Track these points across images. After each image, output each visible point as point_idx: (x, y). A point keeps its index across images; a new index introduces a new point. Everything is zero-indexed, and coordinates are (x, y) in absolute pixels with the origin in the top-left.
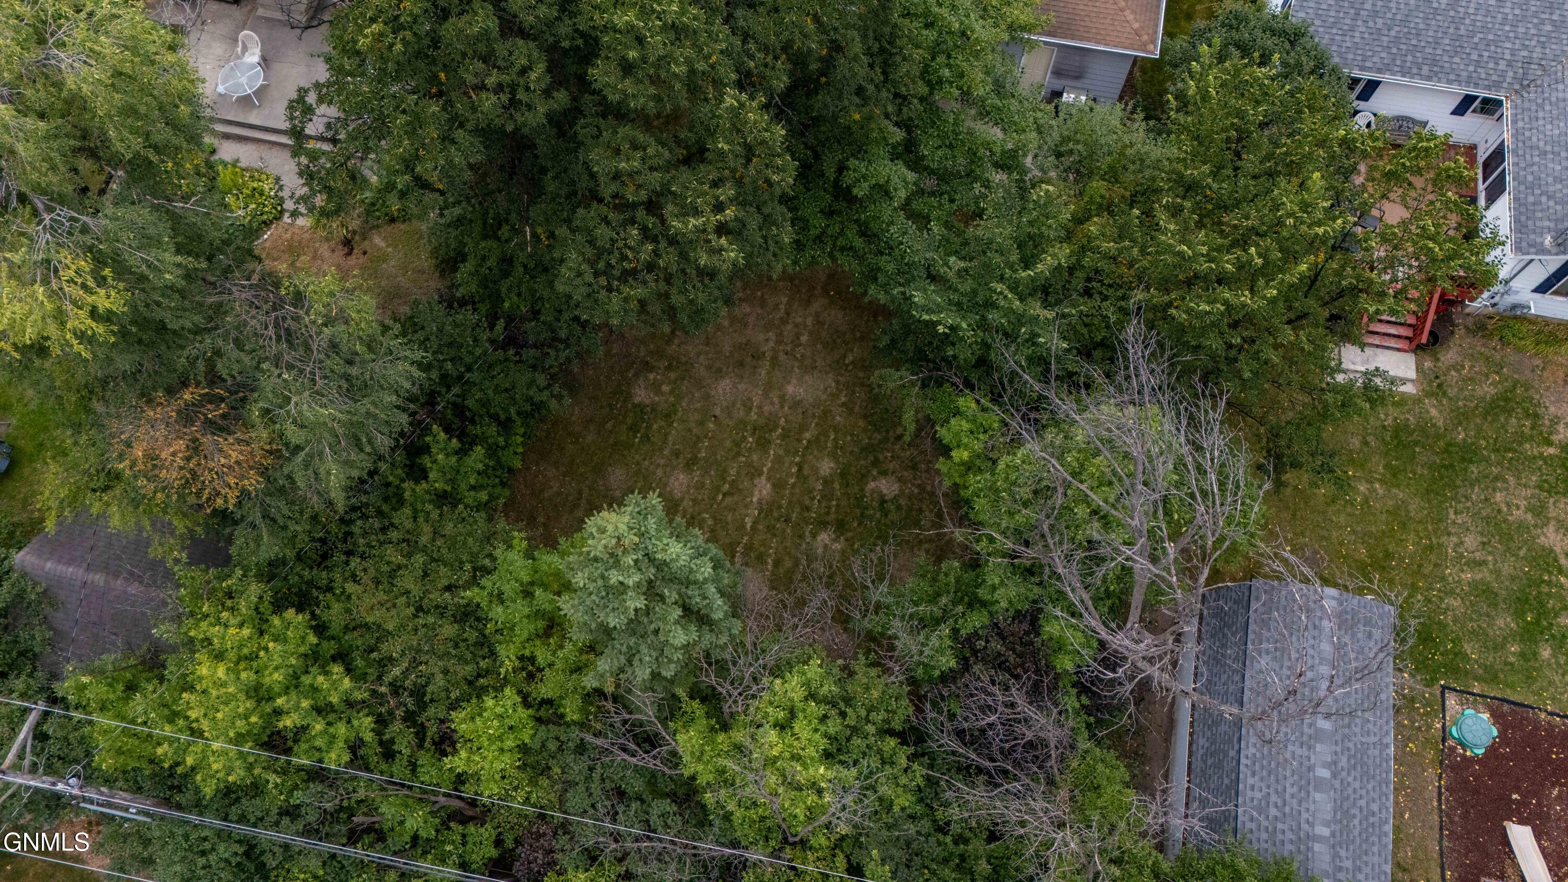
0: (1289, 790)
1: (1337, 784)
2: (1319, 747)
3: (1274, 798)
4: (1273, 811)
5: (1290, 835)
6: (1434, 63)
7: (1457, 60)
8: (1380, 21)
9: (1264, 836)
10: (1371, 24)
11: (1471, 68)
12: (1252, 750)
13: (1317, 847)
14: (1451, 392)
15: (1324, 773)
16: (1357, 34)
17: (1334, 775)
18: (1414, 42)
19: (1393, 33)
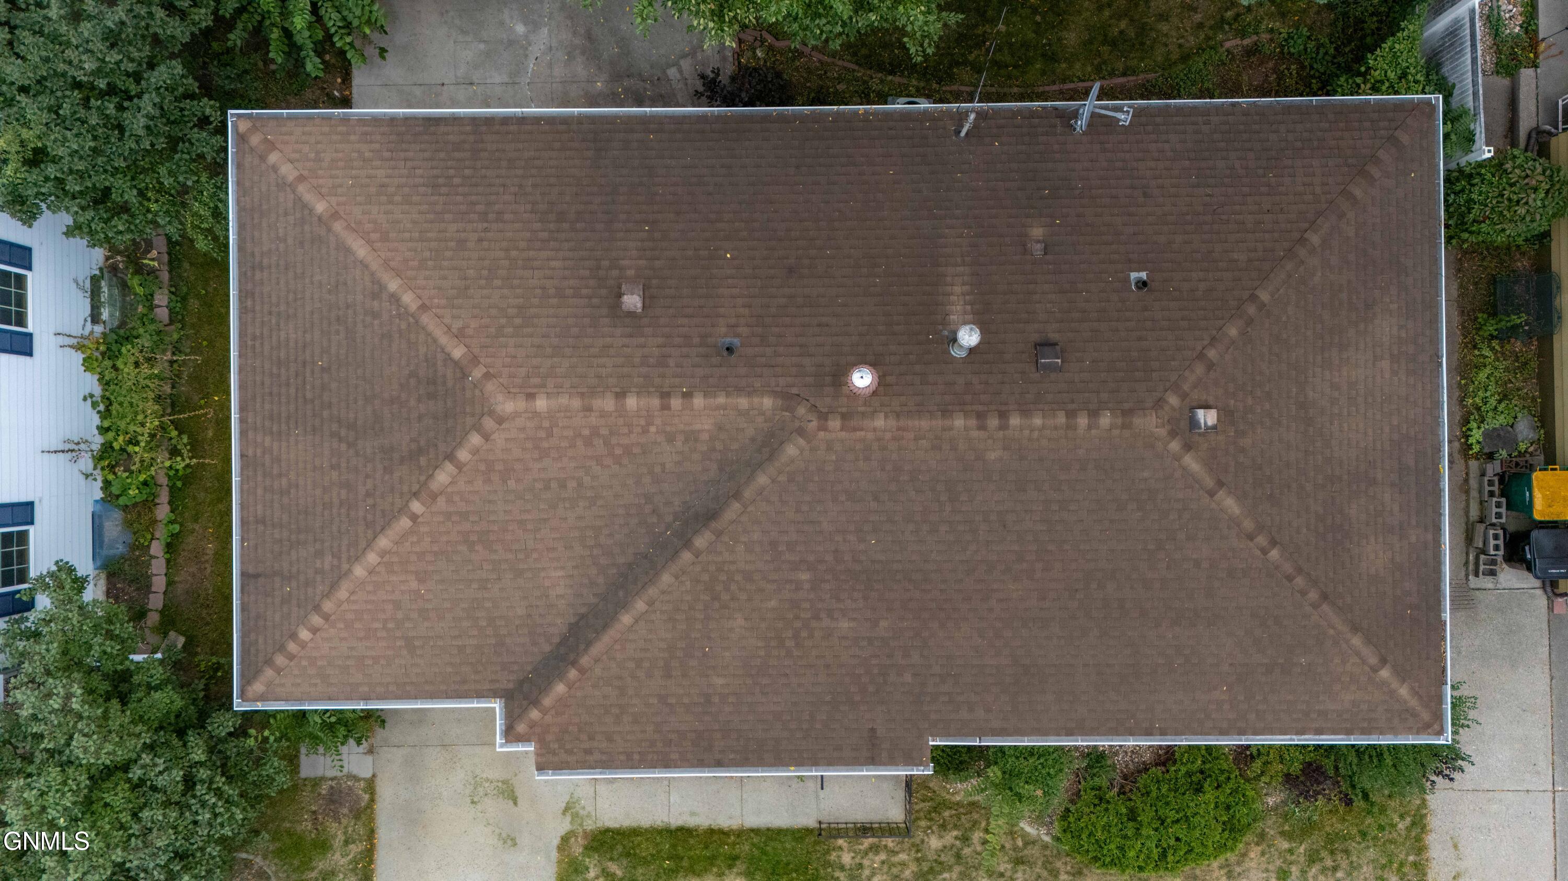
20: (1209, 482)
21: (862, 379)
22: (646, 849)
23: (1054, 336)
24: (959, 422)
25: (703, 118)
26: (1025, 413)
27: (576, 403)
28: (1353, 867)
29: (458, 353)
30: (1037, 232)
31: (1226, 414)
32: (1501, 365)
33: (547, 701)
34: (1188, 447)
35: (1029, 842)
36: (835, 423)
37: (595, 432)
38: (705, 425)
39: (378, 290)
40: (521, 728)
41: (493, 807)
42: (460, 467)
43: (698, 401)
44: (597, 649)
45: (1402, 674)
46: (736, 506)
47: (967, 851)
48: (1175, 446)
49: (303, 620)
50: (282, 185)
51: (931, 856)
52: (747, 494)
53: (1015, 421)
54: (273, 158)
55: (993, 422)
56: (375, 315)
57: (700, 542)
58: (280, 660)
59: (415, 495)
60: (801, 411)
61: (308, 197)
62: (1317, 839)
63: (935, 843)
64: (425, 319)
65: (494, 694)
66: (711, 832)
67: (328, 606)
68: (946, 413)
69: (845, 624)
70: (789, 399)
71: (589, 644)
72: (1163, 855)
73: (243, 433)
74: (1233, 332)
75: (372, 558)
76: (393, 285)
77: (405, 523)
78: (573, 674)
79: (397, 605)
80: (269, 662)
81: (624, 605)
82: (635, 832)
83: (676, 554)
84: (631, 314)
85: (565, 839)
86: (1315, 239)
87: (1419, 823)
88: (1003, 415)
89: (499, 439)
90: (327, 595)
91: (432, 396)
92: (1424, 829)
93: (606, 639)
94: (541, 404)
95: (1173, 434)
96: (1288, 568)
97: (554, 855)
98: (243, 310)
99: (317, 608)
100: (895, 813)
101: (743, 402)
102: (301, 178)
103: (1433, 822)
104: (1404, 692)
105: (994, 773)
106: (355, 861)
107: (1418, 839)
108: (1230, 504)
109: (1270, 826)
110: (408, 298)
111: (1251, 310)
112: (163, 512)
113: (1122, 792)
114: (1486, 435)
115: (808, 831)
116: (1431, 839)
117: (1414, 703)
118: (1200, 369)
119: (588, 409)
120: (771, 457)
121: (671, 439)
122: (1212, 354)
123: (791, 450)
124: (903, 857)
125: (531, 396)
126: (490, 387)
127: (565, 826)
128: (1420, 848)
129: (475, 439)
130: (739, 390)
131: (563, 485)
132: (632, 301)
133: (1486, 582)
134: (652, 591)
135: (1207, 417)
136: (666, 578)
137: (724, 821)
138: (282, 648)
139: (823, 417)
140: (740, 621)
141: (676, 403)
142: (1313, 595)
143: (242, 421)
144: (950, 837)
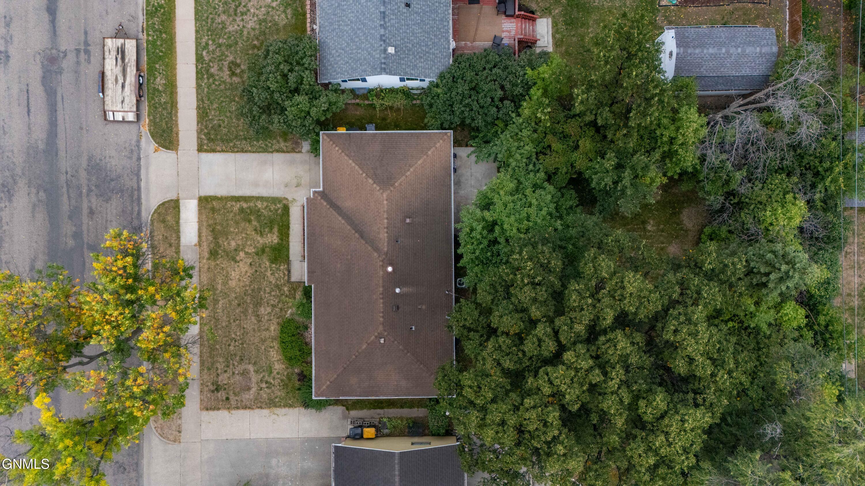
0: (746, 60)
1: (741, 46)
2: (731, 52)
3: (749, 65)
4: (753, 65)
5: (760, 59)
6: (442, 20)
7: (439, 11)
8: (429, 43)
9: (761, 67)
10: (431, 47)
11: (442, 5)
12: (733, 72)
13: (763, 51)
14: (548, 5)
15: (740, 50)
16: (436, 52)
17: (739, 47)
18: (435, 29)
19: (433, 37)
20: (369, 342)
21: (390, 269)
22: (284, 219)
23: (400, 310)
24: (381, 289)
25: (451, 235)
26: (383, 303)
27: (385, 209)
28: (280, 390)
29: (396, 184)
30: (424, 307)
31: (383, 345)
32: (402, 427)
33: (322, 201)
34: (376, 337)
35: (286, 312)
36: (381, 263)
37: (379, 213)
38: (381, 236)
39: (411, 166)
40: (316, 195)
41: (295, 181)
42: (372, 185)
43: (386, 235)
44: (334, 212)
45: (328, 387)
46: (364, 242)
47: (284, 297)
48: (376, 334)
49: (340, 148)
50: (435, 143)
51: (282, 288)
52: (367, 245)
53: (381, 301)
54: (441, 141)
55: (381, 296)
56: (405, 165)
57: (357, 235)
58: (331, 143)
59: (367, 175)
60: (384, 256)
61: (432, 150)
62: (287, 381)
63: (286, 289)
64: (404, 177)
65: (324, 188)
66: (288, 234)
67: (343, 154)
68: (383, 286)
69: (339, 266)
70: (386, 254)
71: (335, 210)
72: (284, 342)
73: (381, 134)
74: (401, 347)
75: (353, 165)
76: (411, 170)
77: (361, 172)
78: (328, 207)
79: (343, 169)
80: (331, 140)
81: (343, 218)
82: (288, 216)
83: (354, 229)
84: (405, 220)
85: (287, 199)
86: (422, 366)
87: (291, 406)
88: (382, 298)
89: (378, 193)
90: (345, 154)
91: (388, 179)
92: (289, 407)
93: (336, 214)
94: (385, 202)
95: (379, 333)
96: (351, 360)
97: (283, 196)
98: (408, 134)
99: (343, 152)
100: (293, 279)
101: (386, 244)
102: (436, 148)
103: (291, 410)
104: (324, 387)
105: (305, 301)
106: (282, 148)
107: (287, 406)
108: (364, 347)
109: (290, 370)
110: (409, 173)
111: (405, 351)
112: (366, 102)
113: (299, 333)
114: (385, 422)
115: (289, 258)
116: (287, 409)
117: (322, 390)
118: (392, 340)
119: (384, 212)
120: (374, 250)
121: (378, 229)
122: (396, 342)
123: (376, 254)
124: (282, 281)
125: (387, 200)
126: (389, 191)
127: (290, 199)
128: (285, 406)
129: (378, 188)
130: (388, 243)
131: (369, 206)
132: (408, 221)
133: (349, 423)
134: (346, 224)
135: (382, 341)
136: (349, 227)
137: (291, 238)
138: (334, 143)
139: (382, 261)
140: (339, 243)
141: (385, 230)
142: (345, 366)
143: (384, 133)
144: (287, 293)
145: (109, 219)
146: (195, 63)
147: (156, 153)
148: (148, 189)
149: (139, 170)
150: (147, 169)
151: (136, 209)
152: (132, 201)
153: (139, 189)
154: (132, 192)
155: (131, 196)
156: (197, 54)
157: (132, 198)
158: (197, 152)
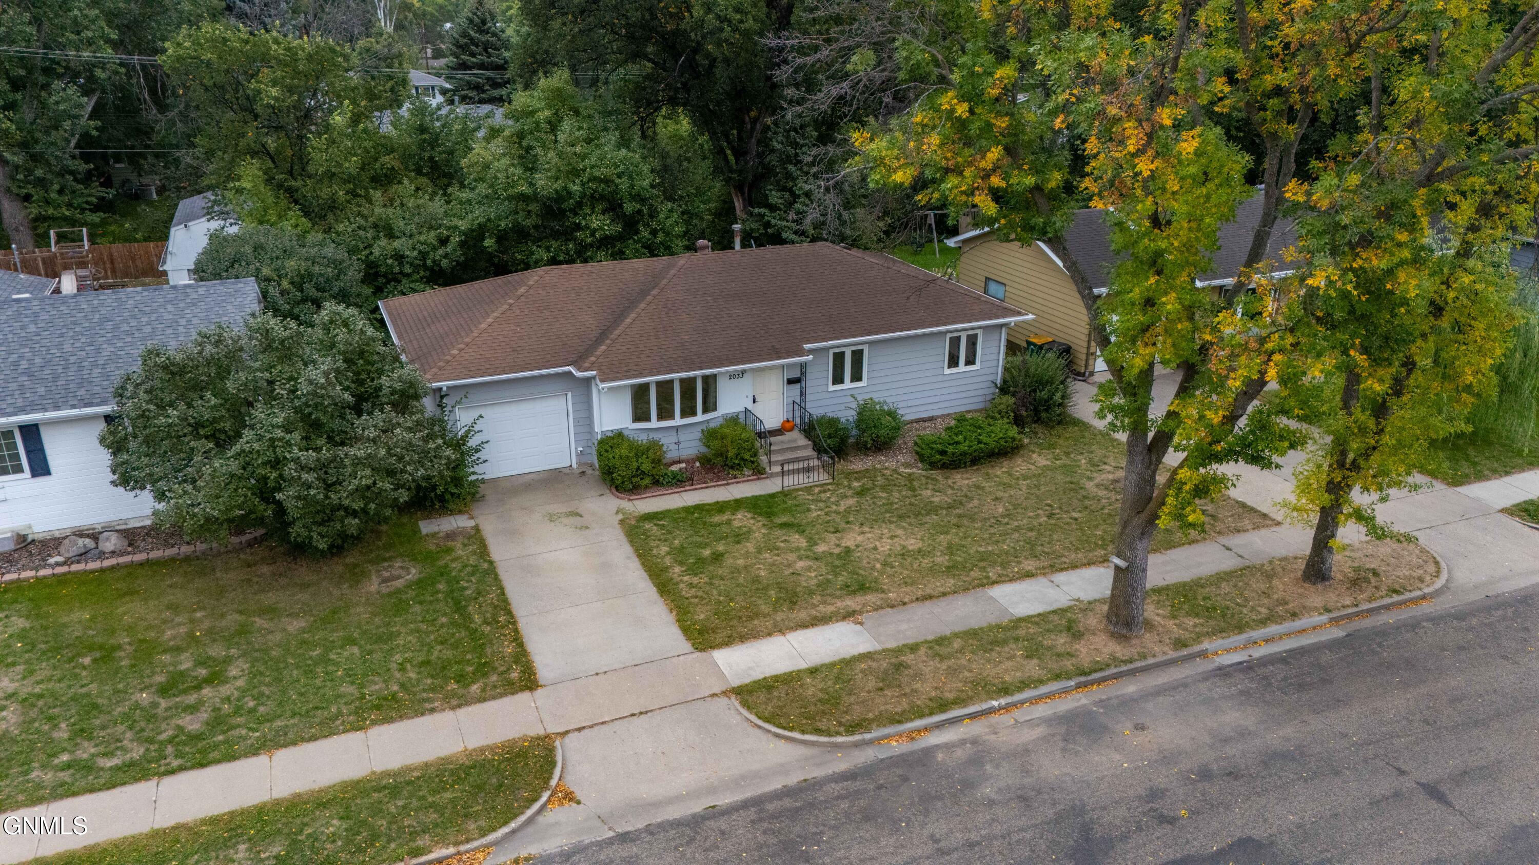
145: (930, 848)
146: (153, 783)
147: (578, 795)
148: (738, 782)
149: (676, 824)
150: (656, 805)
151: (838, 788)
152: (812, 805)
153: (757, 802)
154: (774, 817)
155: (794, 814)
156: (111, 785)
157: (797, 810)
158: (539, 691)
